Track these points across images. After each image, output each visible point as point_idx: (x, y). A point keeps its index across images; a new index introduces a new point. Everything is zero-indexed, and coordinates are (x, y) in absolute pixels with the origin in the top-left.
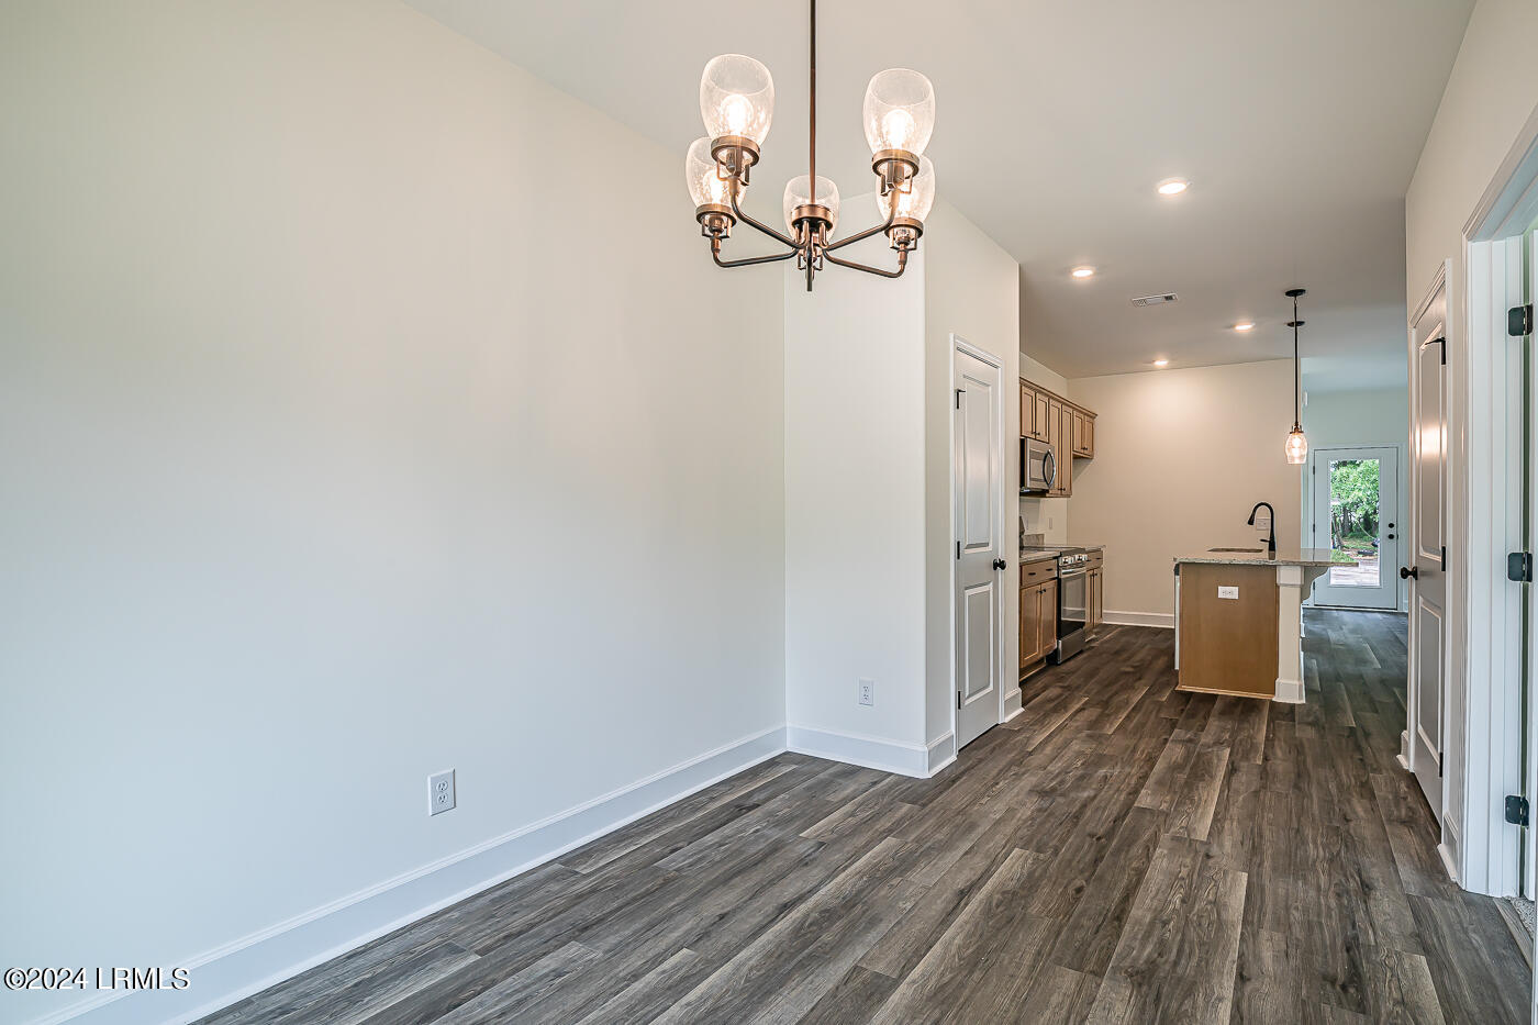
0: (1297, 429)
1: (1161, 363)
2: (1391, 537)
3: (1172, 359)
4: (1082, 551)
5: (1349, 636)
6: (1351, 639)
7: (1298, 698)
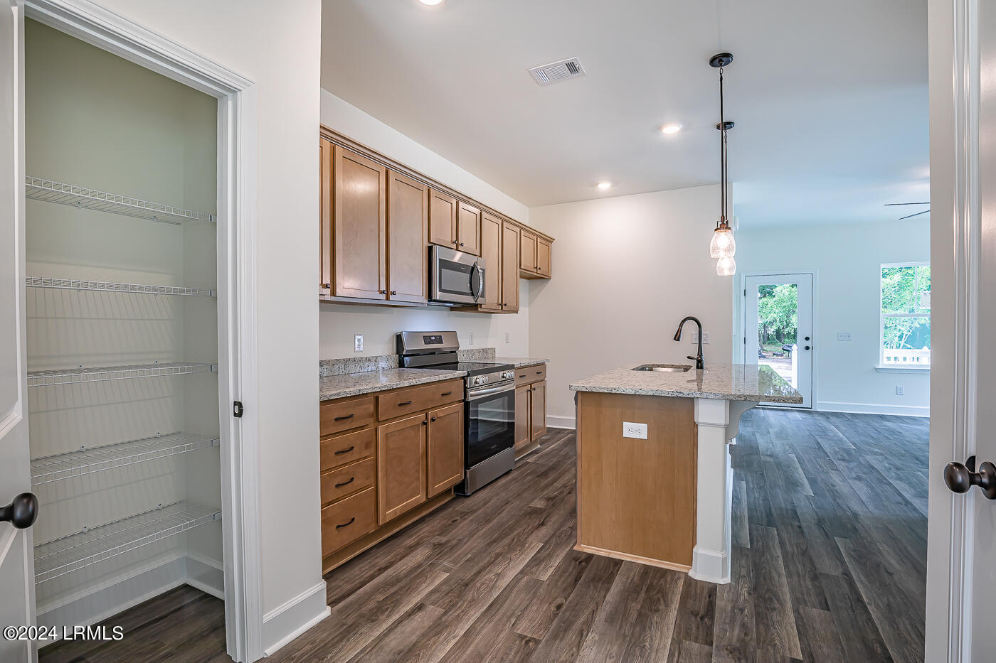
0: (724, 225)
1: (604, 186)
2: (807, 348)
3: (615, 183)
4: (511, 367)
5: (776, 442)
6: (778, 447)
7: (722, 578)
